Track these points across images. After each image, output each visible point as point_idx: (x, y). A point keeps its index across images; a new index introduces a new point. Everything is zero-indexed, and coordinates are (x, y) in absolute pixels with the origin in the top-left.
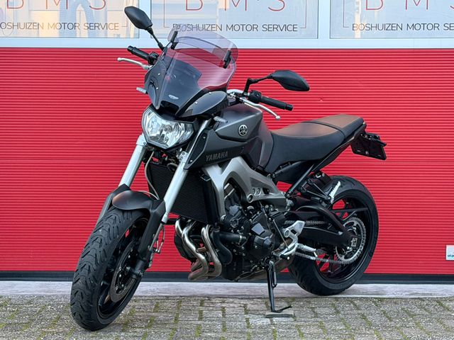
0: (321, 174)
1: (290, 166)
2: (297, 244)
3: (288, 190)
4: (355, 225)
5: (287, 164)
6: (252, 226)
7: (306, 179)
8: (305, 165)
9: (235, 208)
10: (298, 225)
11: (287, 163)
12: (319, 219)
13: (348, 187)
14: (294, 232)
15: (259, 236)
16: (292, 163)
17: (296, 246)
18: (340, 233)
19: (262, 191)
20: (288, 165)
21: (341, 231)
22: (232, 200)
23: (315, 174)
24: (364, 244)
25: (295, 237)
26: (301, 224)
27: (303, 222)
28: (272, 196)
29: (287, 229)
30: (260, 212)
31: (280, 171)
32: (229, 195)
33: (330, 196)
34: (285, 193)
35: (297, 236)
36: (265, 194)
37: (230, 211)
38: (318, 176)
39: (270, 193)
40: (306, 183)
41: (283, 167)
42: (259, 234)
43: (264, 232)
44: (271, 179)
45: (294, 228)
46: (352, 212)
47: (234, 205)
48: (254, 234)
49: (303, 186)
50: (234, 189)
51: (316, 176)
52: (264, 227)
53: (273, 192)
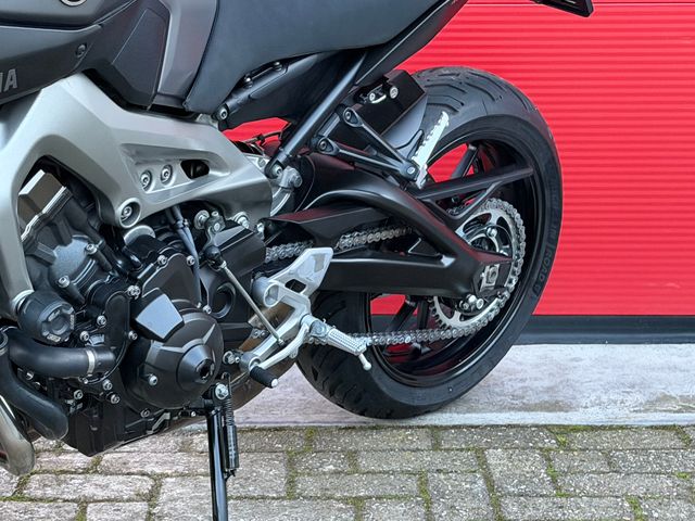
0: (386, 90)
1: (281, 74)
2: (310, 319)
3: (277, 153)
4: (494, 221)
5: (269, 68)
6: (137, 305)
7: (337, 107)
8: (337, 62)
9: (74, 253)
10: (312, 263)
11: (271, 64)
12: (381, 225)
13: (473, 109)
15: (164, 341)
16: (286, 62)
17: (305, 327)
18: (447, 261)
19: (179, 171)
20: (275, 69)
21: (449, 253)
22: (62, 225)
23: (365, 91)
25: (302, 303)
26: (319, 259)
27: (328, 251)
28: (220, 182)
29: (273, 280)
30: (167, 254)
31: (244, 95)
32: (44, 211)
33: (415, 165)
34: (267, 161)
35: (307, 297)
36: (192, 181)
37: (56, 263)
38: (378, 97)
39: (211, 172)
40: (336, 120)
41: (255, 81)
42: (163, 337)
43: (182, 324)
44: (216, 125)
45: (295, 273)
46: (486, 189)
47: (71, 242)
48: (146, 335)
49: (326, 133)
50: (63, 189)
51: (372, 97)
52: (183, 309)
53: (221, 167)
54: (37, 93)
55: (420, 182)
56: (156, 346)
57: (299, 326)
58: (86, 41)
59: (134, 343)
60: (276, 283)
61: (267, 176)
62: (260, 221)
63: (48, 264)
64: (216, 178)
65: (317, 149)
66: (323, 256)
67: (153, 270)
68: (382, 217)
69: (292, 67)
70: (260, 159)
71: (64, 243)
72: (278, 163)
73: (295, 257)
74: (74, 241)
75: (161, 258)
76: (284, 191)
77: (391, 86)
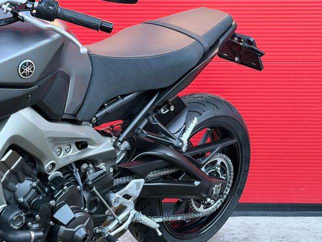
0: (169, 107)
1: (121, 101)
2: (134, 212)
4: (219, 163)
5: (116, 99)
6: (54, 209)
7: (146, 115)
8: (146, 95)
10: (135, 187)
11: (116, 97)
12: (167, 167)
13: (209, 113)
14: (127, 197)
16: (123, 96)
17: (132, 216)
18: (197, 183)
19: (74, 147)
20: (118, 99)
21: (198, 180)
22: (20, 174)
23: (159, 108)
24: (230, 185)
25: (130, 204)
26: (138, 184)
27: (142, 181)
28: (93, 151)
29: (117, 195)
30: (68, 186)
31: (104, 112)
32: (12, 168)
33: (182, 141)
34: (114, 140)
35: (132, 202)
36: (80, 151)
37: (17, 191)
38: (165, 110)
39: (89, 146)
40: (146, 121)
41: (109, 105)
42: (66, 224)
43: (74, 218)
44: (91, 125)
45: (127, 191)
46: (215, 150)
47: (24, 181)
48: (58, 223)
49: (141, 127)
50: (21, 158)
51: (162, 110)
52: (75, 211)
53: (94, 144)
54: (9, 117)
55: (184, 149)
56: (63, 228)
57: (129, 215)
58: (31, 93)
59: (52, 227)
60: (118, 196)
61: (114, 147)
62: (112, 167)
63: (14, 192)
64: (91, 149)
65: (137, 134)
66: (140, 183)
67: (61, 193)
68: (166, 164)
69: (126, 98)
70: (111, 139)
71: (21, 181)
72: (119, 141)
73: (127, 184)
74: (25, 181)
75: (65, 187)
76: (123, 152)
77: (171, 106)
